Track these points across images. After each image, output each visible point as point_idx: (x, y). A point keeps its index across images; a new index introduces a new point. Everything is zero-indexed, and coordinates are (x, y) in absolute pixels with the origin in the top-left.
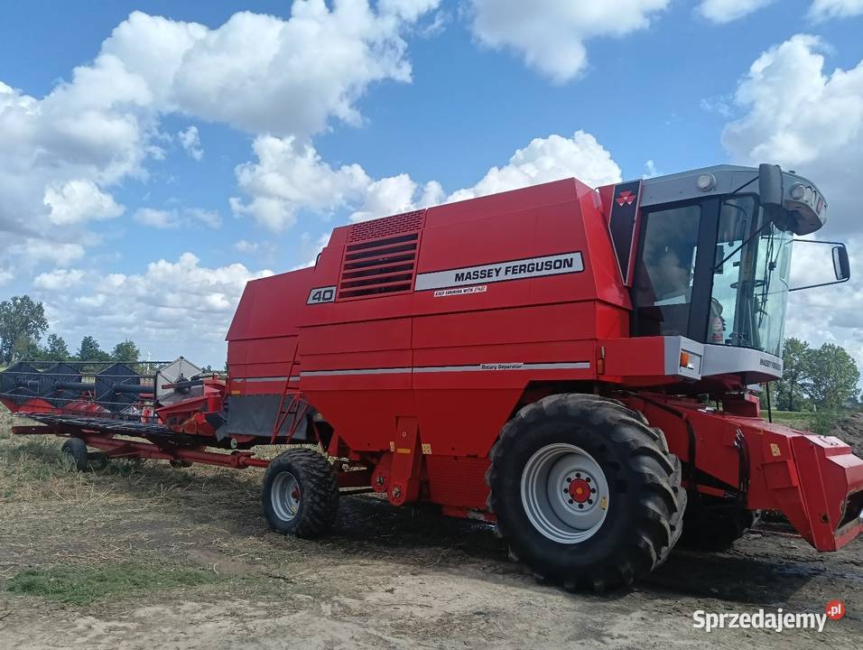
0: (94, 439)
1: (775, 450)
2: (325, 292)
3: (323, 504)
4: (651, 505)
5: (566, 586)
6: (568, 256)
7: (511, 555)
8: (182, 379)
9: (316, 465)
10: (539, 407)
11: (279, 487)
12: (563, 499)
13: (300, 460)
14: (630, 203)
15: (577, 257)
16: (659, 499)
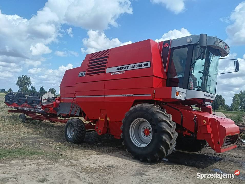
0: (30, 114)
1: (205, 122)
2: (83, 73)
3: (80, 134)
4: (164, 137)
5: (140, 160)
6: (147, 63)
7: (126, 150)
8: (49, 97)
9: (79, 123)
10: (135, 107)
11: (69, 128)
12: (142, 134)
13: (74, 121)
14: (167, 47)
15: (149, 63)
16: (166, 135)
